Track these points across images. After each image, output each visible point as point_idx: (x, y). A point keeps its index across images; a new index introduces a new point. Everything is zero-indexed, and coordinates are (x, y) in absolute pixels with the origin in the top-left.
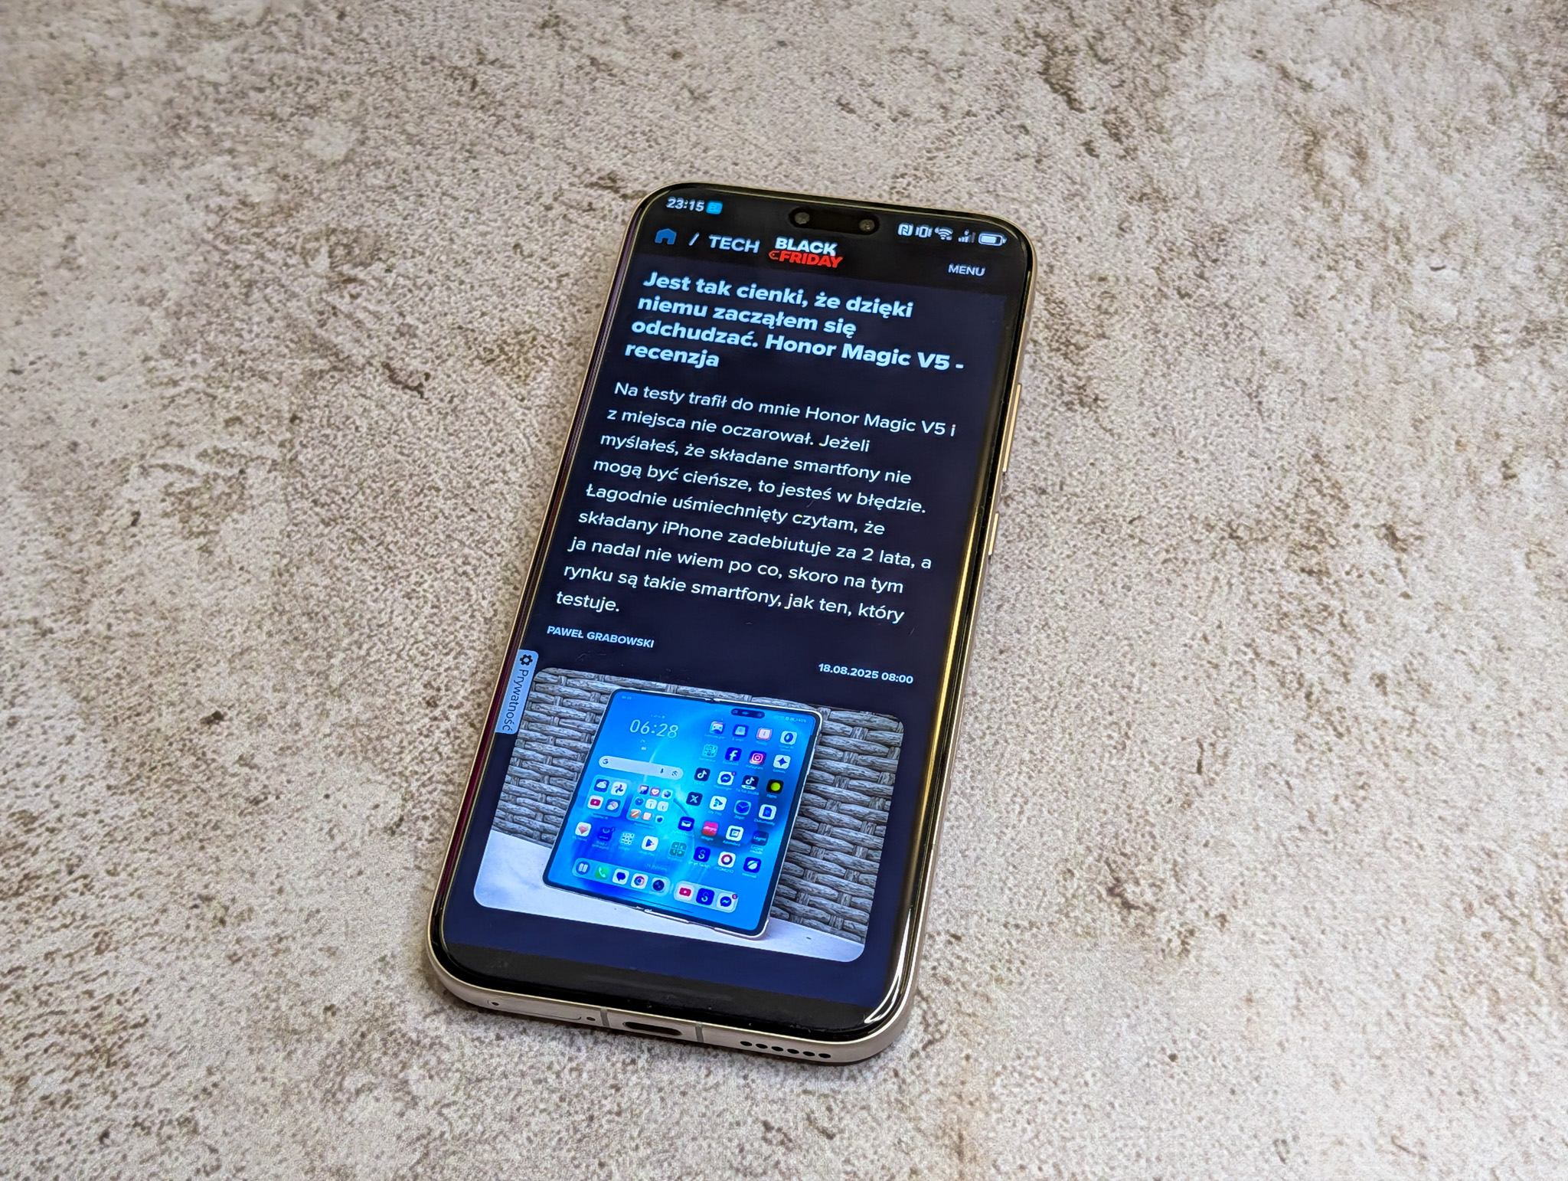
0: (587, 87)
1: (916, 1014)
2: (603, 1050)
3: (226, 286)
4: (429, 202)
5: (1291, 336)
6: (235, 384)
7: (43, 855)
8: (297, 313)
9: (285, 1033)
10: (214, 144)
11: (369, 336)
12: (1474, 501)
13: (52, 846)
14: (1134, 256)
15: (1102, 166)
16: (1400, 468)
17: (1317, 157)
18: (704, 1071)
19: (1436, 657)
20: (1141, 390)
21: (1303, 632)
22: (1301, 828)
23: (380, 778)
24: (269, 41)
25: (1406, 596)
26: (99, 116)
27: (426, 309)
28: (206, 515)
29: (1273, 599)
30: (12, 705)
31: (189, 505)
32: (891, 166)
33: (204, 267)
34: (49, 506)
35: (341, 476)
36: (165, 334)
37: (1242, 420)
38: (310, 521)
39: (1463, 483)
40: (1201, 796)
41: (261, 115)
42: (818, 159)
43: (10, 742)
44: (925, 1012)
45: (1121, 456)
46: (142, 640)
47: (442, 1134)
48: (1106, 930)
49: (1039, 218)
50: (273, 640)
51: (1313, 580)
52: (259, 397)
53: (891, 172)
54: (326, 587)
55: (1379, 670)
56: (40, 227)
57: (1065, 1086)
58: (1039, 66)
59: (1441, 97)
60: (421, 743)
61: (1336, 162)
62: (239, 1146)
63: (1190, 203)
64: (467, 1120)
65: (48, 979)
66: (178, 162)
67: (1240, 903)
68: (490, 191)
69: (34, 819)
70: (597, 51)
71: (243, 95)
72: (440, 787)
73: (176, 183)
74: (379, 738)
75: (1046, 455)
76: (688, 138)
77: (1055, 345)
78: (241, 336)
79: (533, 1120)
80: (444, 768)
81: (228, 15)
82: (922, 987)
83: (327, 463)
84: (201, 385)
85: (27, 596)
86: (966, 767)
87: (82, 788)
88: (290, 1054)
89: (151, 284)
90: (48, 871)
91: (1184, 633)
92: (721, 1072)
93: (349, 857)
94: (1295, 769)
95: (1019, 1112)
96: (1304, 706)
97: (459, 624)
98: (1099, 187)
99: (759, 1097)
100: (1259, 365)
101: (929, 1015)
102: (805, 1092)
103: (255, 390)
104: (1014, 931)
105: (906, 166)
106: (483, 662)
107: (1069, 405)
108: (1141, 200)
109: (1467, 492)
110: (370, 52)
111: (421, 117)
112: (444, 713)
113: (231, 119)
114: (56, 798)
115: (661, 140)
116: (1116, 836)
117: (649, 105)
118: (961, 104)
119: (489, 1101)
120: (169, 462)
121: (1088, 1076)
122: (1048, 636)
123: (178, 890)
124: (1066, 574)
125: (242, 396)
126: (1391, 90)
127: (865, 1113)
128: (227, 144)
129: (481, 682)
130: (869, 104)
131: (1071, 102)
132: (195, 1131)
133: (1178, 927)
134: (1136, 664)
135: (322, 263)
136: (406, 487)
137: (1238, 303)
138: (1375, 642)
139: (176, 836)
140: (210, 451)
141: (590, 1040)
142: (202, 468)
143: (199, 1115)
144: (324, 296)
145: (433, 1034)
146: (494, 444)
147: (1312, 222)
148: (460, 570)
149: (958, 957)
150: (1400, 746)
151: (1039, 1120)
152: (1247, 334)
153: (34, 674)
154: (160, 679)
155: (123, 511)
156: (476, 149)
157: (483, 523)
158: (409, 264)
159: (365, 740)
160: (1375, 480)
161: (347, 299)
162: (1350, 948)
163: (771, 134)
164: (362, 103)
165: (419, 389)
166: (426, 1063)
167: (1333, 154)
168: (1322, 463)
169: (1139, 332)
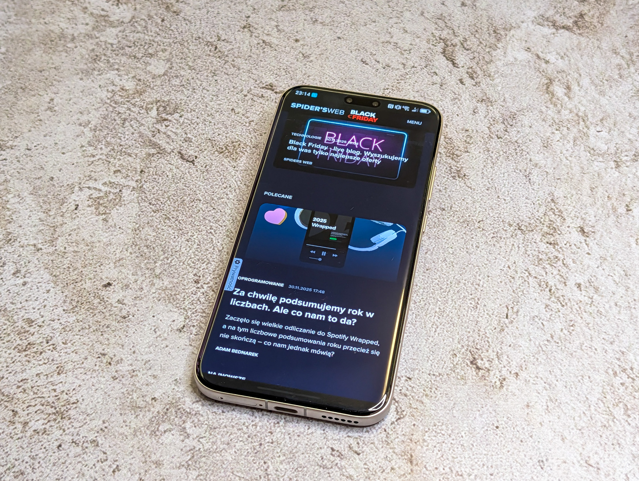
0: (261, 51)
1: (393, 407)
2: (266, 418)
3: (115, 120)
4: (197, 91)
5: (542, 155)
6: (118, 157)
7: (36, 336)
8: (143, 132)
9: (135, 408)
10: (111, 66)
11: (173, 141)
12: (615, 219)
13: (40, 332)
14: (479, 122)
15: (466, 88)
16: (586, 206)
17: (551, 88)
18: (307, 427)
19: (601, 277)
20: (483, 173)
21: (548, 266)
22: (548, 341)
23: (175, 310)
24: (133, 29)
25: (588, 254)
26: (64, 54)
27: (196, 132)
28: (106, 207)
29: (535, 253)
30: (25, 277)
31: (99, 203)
32: (383, 85)
33: (106, 113)
34: (41, 201)
35: (161, 194)
36: (90, 138)
37: (523, 185)
38: (148, 210)
39: (611, 212)
40: (507, 327)
41: (130, 56)
42: (354, 81)
43: (23, 292)
44: (397, 407)
45: (475, 197)
46: (78, 254)
47: (200, 449)
48: (470, 377)
49: (441, 107)
50: (132, 256)
51: (551, 246)
52: (128, 162)
53: (383, 87)
54: (154, 236)
55: (578, 281)
56: (39, 95)
57: (454, 437)
58: (442, 50)
59: (600, 67)
60: (192, 297)
61: (559, 91)
62: (116, 452)
63: (502, 104)
64: (210, 444)
65: (38, 384)
66: (96, 73)
67: (524, 369)
68: (222, 89)
69: (33, 322)
70: (265, 38)
71: (123, 48)
72: (200, 314)
73: (95, 81)
74: (175, 295)
75: (445, 195)
76: (302, 71)
77: (448, 155)
78: (121, 139)
79: (237, 444)
80: (201, 307)
81: (117, 18)
82: (396, 397)
83: (155, 190)
84: (104, 157)
85: (31, 235)
86: (413, 313)
87: (53, 310)
88: (137, 416)
89: (84, 118)
90: (38, 342)
91: (500, 265)
92: (314, 428)
93: (162, 340)
94: (545, 318)
95: (435, 447)
96: (549, 294)
97: (208, 252)
98: (465, 96)
99: (329, 438)
100: (529, 165)
101: (399, 408)
102: (348, 436)
103: (126, 160)
104: (433, 377)
105: (388, 85)
106: (218, 267)
107: (454, 177)
108: (482, 101)
109: (612, 216)
110: (174, 34)
111: (195, 60)
112: (202, 286)
113: (117, 57)
114: (42, 314)
115: (290, 72)
116: (474, 342)
117: (286, 59)
118: (410, 63)
119: (219, 437)
120: (91, 186)
121: (463, 434)
122: (446, 264)
123: (92, 351)
124: (453, 241)
125: (121, 162)
126: (580, 65)
127: (372, 445)
128: (116, 67)
129: (217, 274)
130: (374, 62)
131: (454, 64)
132: (97, 445)
133: (499, 377)
134: (481, 276)
135: (154, 113)
136: (187, 199)
137: (521, 142)
138: (576, 271)
139: (91, 330)
140: (107, 182)
141: (260, 414)
142: (104, 189)
143: (99, 439)
144: (155, 125)
145: (196, 410)
146: (223, 184)
147: (549, 112)
148: (209, 231)
149: (410, 386)
150: (587, 311)
151: (443, 450)
152: (524, 153)
153: (34, 265)
154: (86, 269)
155: (72, 204)
156: (216, 72)
157: (218, 214)
158: (189, 114)
159: (169, 296)
160: (576, 210)
161: (164, 127)
162: (568, 387)
163: (335, 71)
164: (171, 53)
165: (193, 162)
166: (193, 421)
167: (558, 87)
168: (555, 203)
169: (482, 151)
